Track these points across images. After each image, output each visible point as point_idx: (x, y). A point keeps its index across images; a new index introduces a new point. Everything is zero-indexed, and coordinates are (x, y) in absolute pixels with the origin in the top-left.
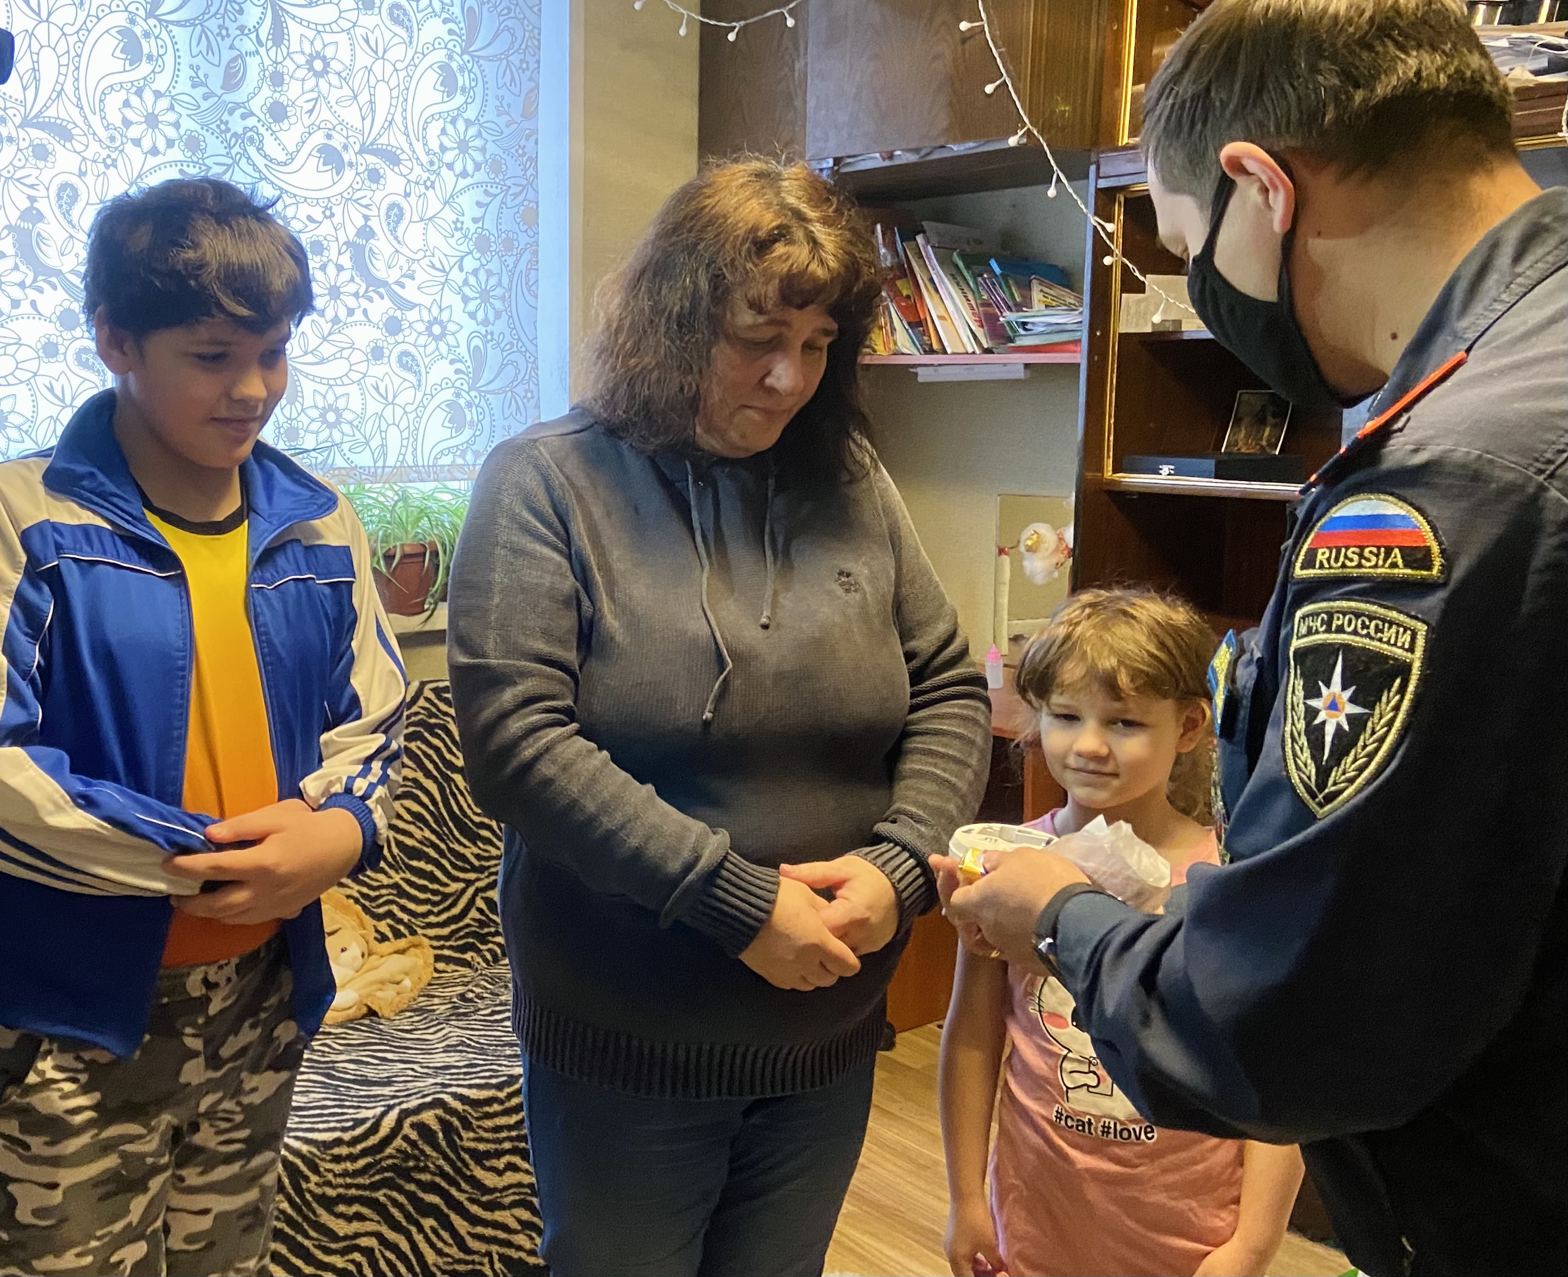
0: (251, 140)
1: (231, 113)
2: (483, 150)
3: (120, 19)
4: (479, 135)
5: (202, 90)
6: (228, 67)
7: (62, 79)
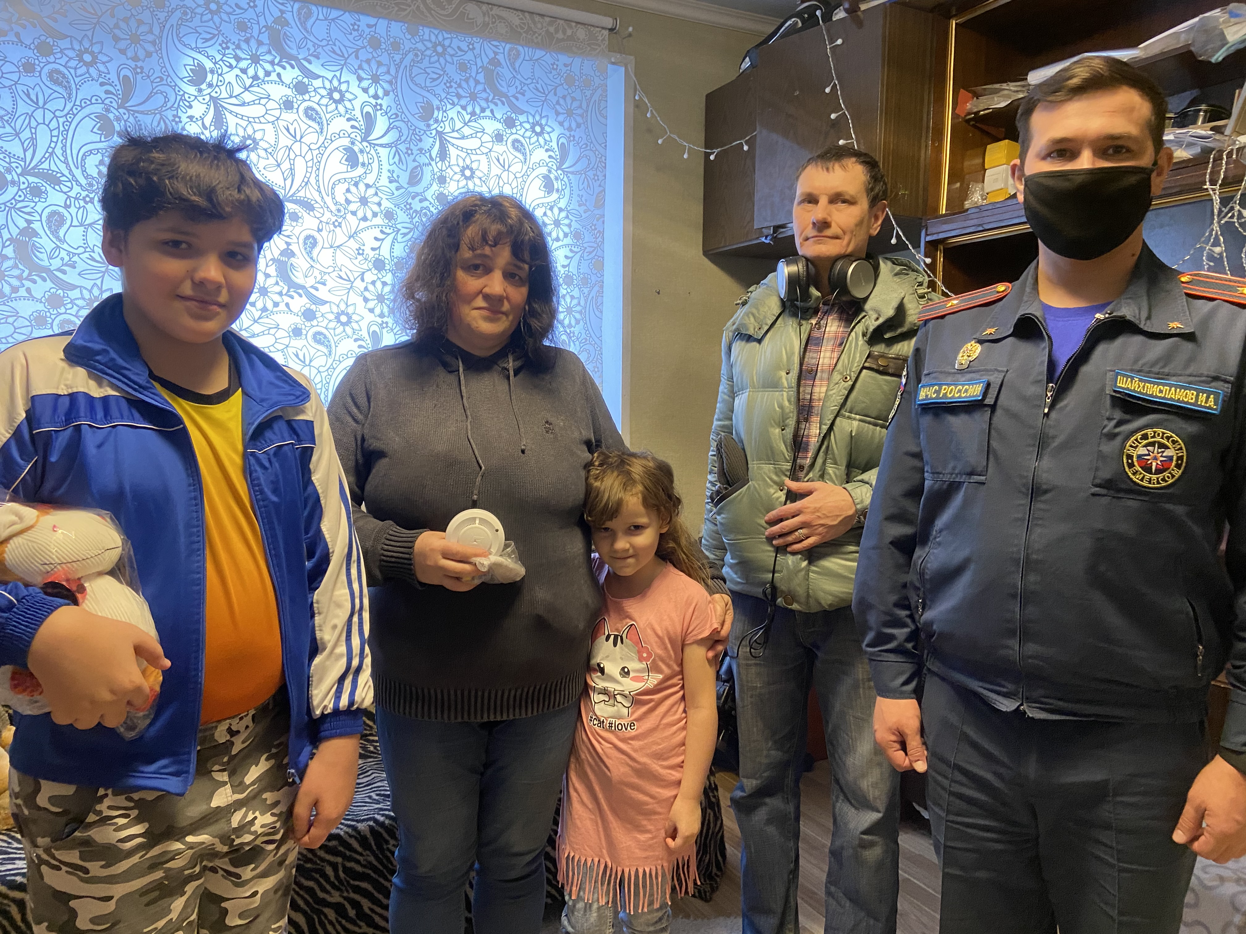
0: (425, 215)
1: (413, 198)
2: (569, 226)
3: (346, 142)
4: (567, 217)
5: (395, 185)
6: (412, 172)
7: (308, 175)
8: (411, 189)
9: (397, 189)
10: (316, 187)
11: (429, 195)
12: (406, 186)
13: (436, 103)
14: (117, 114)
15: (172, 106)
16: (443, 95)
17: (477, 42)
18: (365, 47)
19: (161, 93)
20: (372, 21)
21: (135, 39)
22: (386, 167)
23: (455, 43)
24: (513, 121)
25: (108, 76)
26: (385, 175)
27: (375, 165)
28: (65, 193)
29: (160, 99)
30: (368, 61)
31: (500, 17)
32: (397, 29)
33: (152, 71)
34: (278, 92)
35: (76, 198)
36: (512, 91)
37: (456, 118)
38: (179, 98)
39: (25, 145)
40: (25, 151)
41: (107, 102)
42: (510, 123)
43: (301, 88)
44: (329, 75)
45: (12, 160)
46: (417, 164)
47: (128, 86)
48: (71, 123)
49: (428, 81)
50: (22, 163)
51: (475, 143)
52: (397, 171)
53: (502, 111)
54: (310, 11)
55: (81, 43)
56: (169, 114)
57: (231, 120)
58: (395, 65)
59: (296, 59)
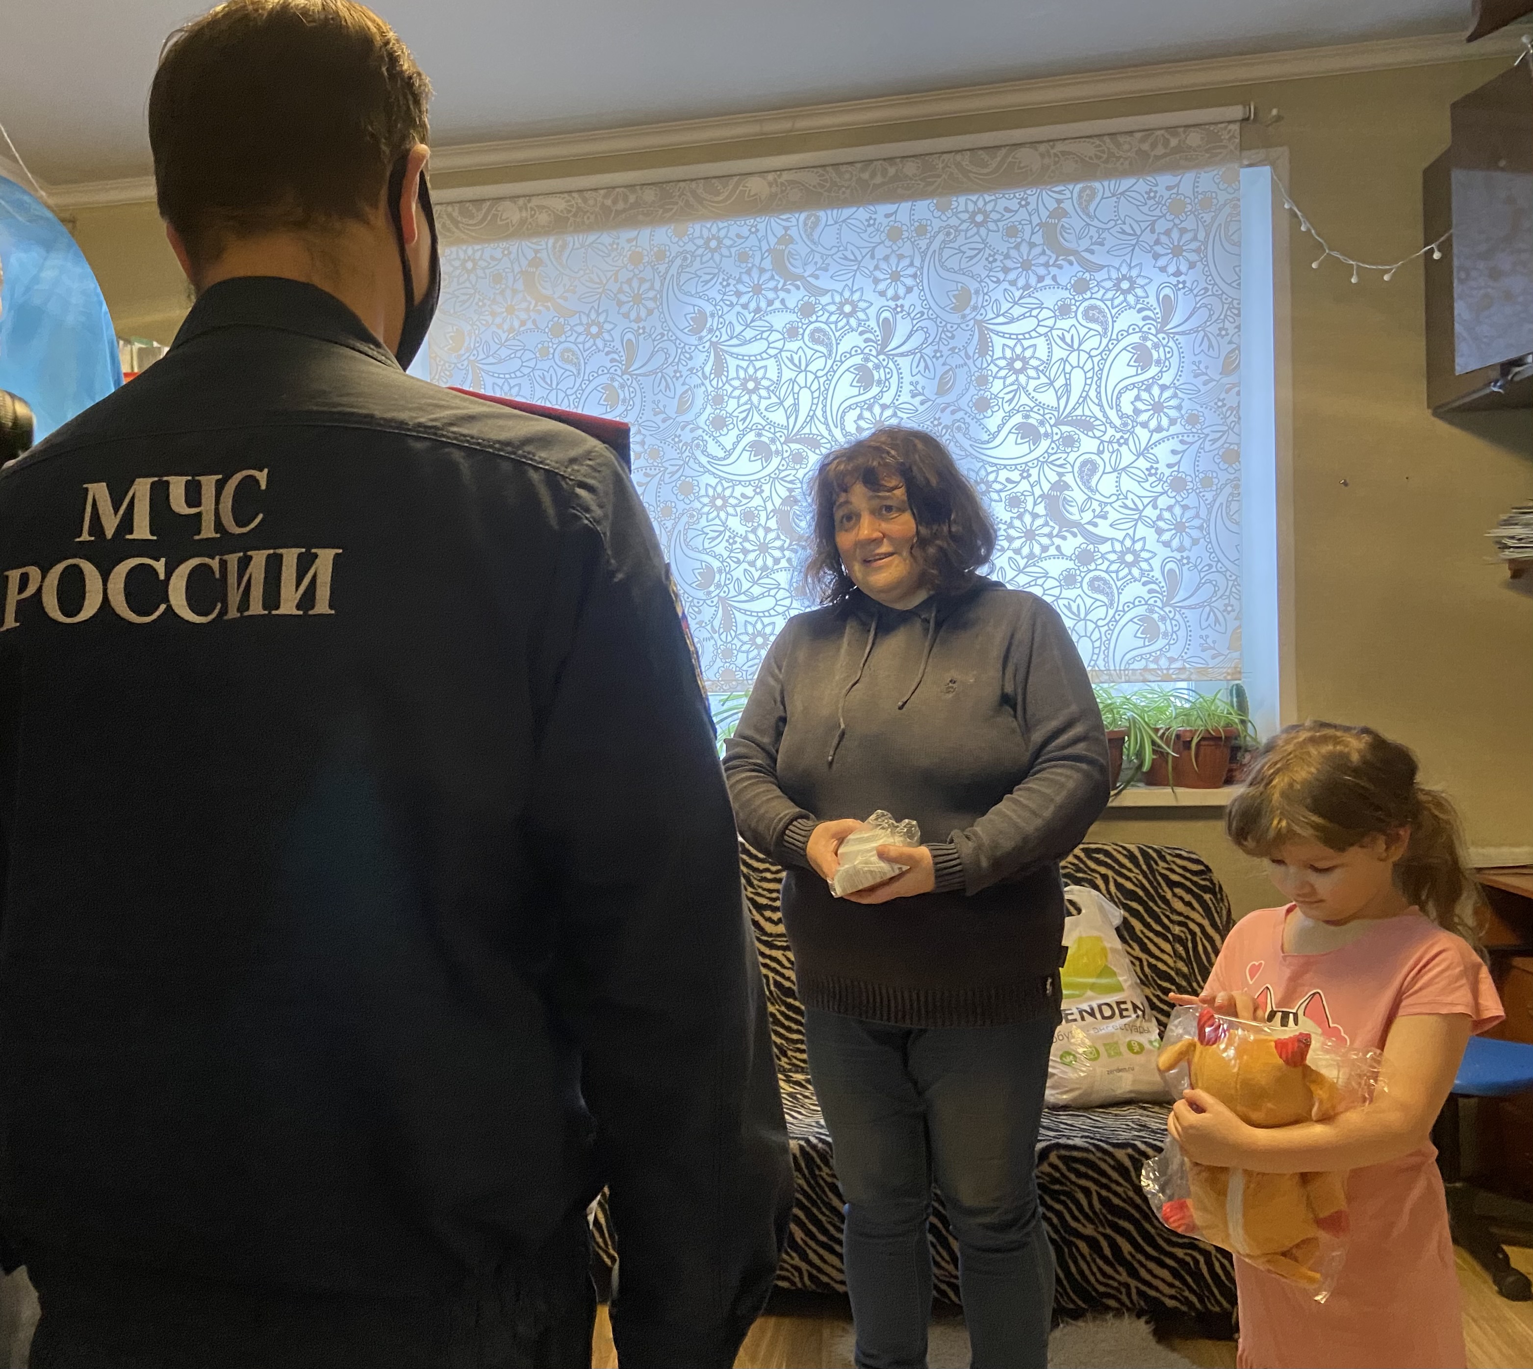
0: (959, 429)
1: (943, 411)
2: (1179, 408)
3: (858, 360)
4: (1175, 396)
5: (920, 398)
6: (941, 378)
7: (814, 407)
8: (940, 400)
9: (922, 403)
10: (823, 420)
11: (963, 403)
12: (933, 397)
13: (973, 285)
14: (622, 381)
15: (673, 362)
16: (984, 274)
17: (1032, 194)
18: (883, 242)
19: (663, 350)
20: (891, 208)
21: (638, 299)
22: (907, 378)
23: (1002, 203)
24: (1087, 282)
25: (612, 344)
26: (907, 388)
27: (894, 381)
29: (660, 358)
30: (886, 258)
31: (1063, 153)
32: (924, 208)
33: (653, 329)
34: (780, 321)
36: (1085, 243)
37: (1002, 300)
38: (679, 351)
41: (612, 370)
42: (1081, 287)
43: (807, 310)
44: (839, 286)
46: (948, 367)
47: (631, 348)
48: (580, 399)
49: (964, 260)
51: (1028, 324)
52: (922, 381)
53: (1068, 273)
54: (818, 219)
55: (588, 316)
56: (670, 371)
57: (732, 363)
58: (920, 253)
59: (801, 278)
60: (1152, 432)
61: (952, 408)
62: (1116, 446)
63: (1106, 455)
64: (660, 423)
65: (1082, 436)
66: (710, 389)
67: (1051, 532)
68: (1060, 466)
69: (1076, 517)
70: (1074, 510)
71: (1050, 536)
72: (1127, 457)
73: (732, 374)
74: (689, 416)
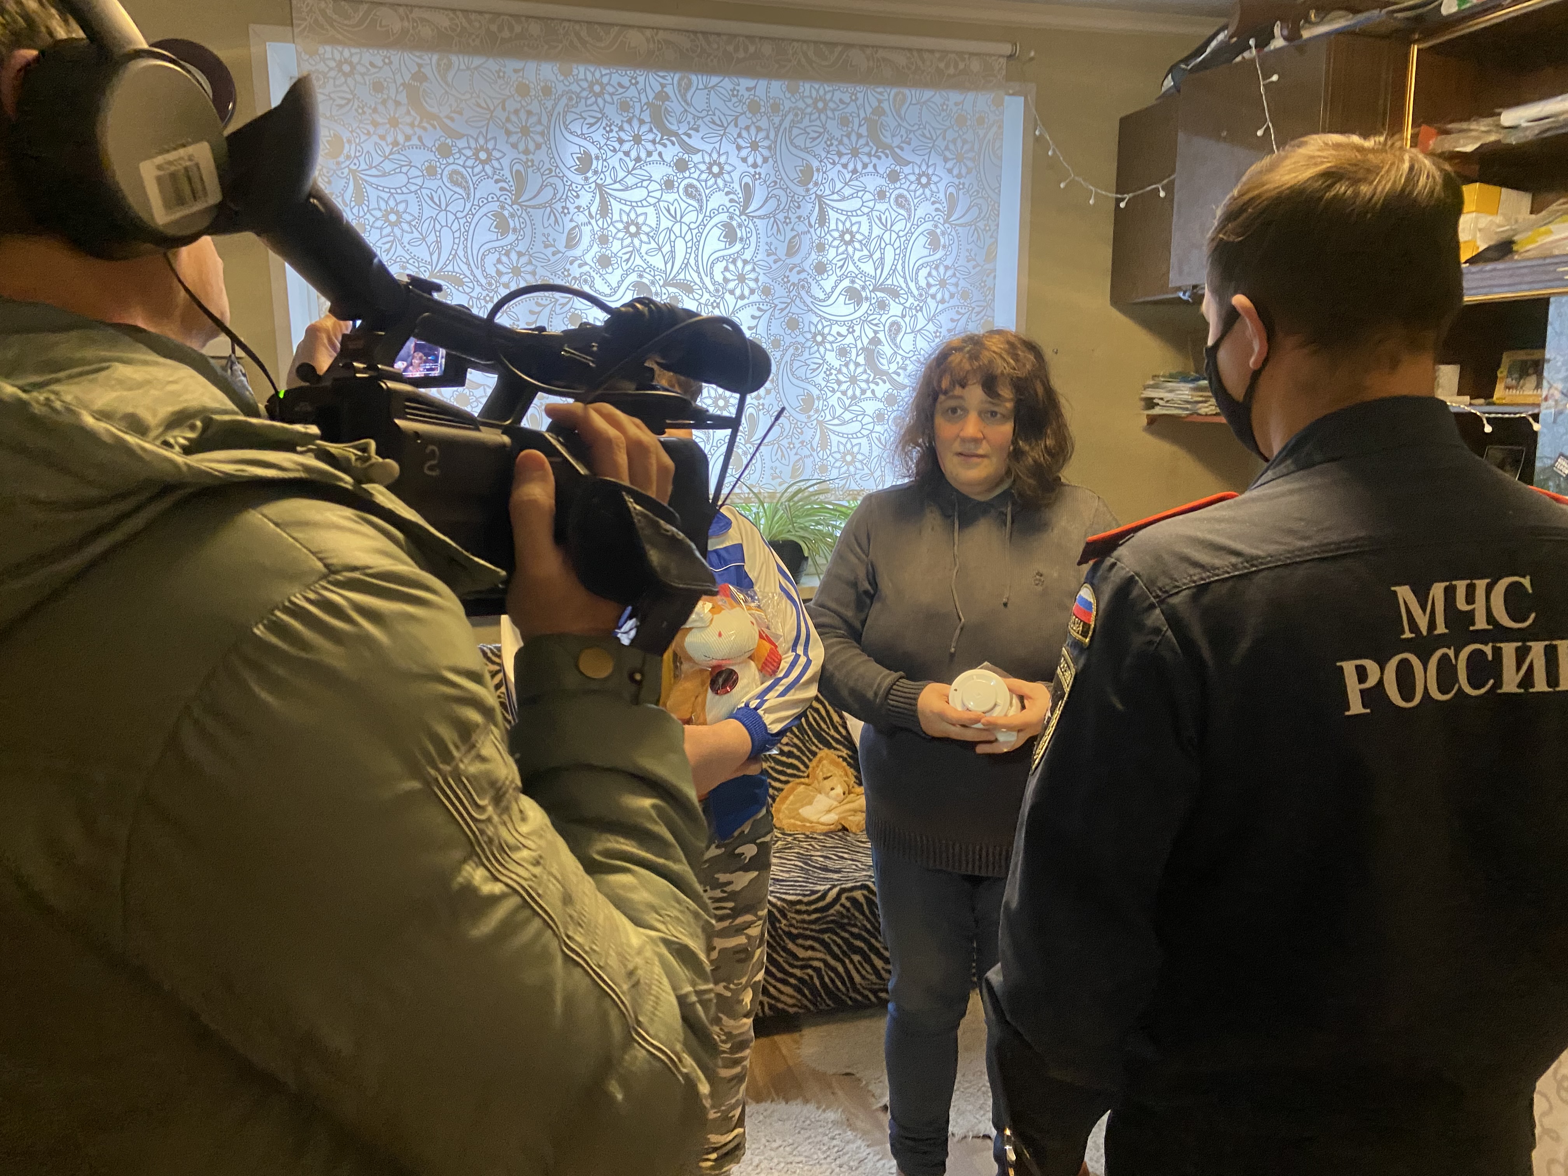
0: (803, 287)
1: (791, 271)
2: (957, 285)
3: (724, 217)
4: (955, 275)
5: (774, 257)
6: (790, 242)
7: (688, 256)
8: (788, 261)
9: (775, 262)
10: (695, 268)
11: (806, 265)
12: (784, 258)
13: (815, 164)
14: (512, 210)
15: (561, 198)
16: (824, 155)
17: (860, 91)
18: (745, 113)
19: (551, 185)
20: (752, 83)
21: (526, 131)
22: (763, 238)
23: (837, 96)
24: (898, 174)
25: (502, 172)
26: (763, 247)
27: (753, 239)
28: (468, 294)
29: (548, 193)
30: (747, 128)
32: (777, 88)
33: (542, 163)
34: (659, 172)
35: (478, 299)
36: (897, 141)
37: (836, 180)
38: (567, 188)
39: (431, 249)
40: (431, 254)
41: (502, 199)
42: (893, 177)
43: (681, 166)
44: (708, 148)
45: (421, 264)
46: (795, 233)
47: (520, 179)
48: (470, 223)
49: (808, 141)
50: (429, 267)
51: (855, 204)
52: (775, 243)
53: (885, 164)
54: (690, 80)
55: (476, 140)
56: (558, 206)
57: (616, 206)
58: (775, 128)
59: (676, 135)
60: (938, 303)
61: (798, 268)
62: (914, 312)
63: (907, 319)
64: (550, 255)
65: (891, 302)
66: (596, 228)
67: (868, 379)
68: (876, 325)
69: (886, 368)
70: (884, 362)
71: (867, 381)
72: (921, 322)
73: (616, 217)
74: (577, 252)
